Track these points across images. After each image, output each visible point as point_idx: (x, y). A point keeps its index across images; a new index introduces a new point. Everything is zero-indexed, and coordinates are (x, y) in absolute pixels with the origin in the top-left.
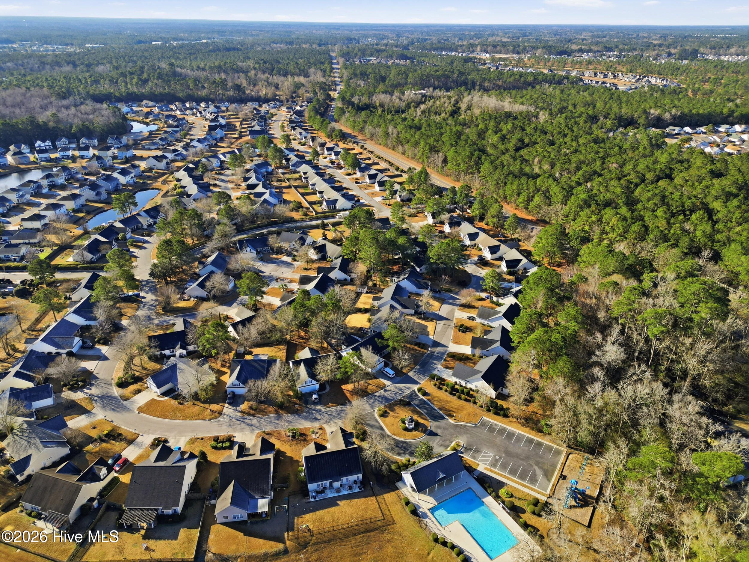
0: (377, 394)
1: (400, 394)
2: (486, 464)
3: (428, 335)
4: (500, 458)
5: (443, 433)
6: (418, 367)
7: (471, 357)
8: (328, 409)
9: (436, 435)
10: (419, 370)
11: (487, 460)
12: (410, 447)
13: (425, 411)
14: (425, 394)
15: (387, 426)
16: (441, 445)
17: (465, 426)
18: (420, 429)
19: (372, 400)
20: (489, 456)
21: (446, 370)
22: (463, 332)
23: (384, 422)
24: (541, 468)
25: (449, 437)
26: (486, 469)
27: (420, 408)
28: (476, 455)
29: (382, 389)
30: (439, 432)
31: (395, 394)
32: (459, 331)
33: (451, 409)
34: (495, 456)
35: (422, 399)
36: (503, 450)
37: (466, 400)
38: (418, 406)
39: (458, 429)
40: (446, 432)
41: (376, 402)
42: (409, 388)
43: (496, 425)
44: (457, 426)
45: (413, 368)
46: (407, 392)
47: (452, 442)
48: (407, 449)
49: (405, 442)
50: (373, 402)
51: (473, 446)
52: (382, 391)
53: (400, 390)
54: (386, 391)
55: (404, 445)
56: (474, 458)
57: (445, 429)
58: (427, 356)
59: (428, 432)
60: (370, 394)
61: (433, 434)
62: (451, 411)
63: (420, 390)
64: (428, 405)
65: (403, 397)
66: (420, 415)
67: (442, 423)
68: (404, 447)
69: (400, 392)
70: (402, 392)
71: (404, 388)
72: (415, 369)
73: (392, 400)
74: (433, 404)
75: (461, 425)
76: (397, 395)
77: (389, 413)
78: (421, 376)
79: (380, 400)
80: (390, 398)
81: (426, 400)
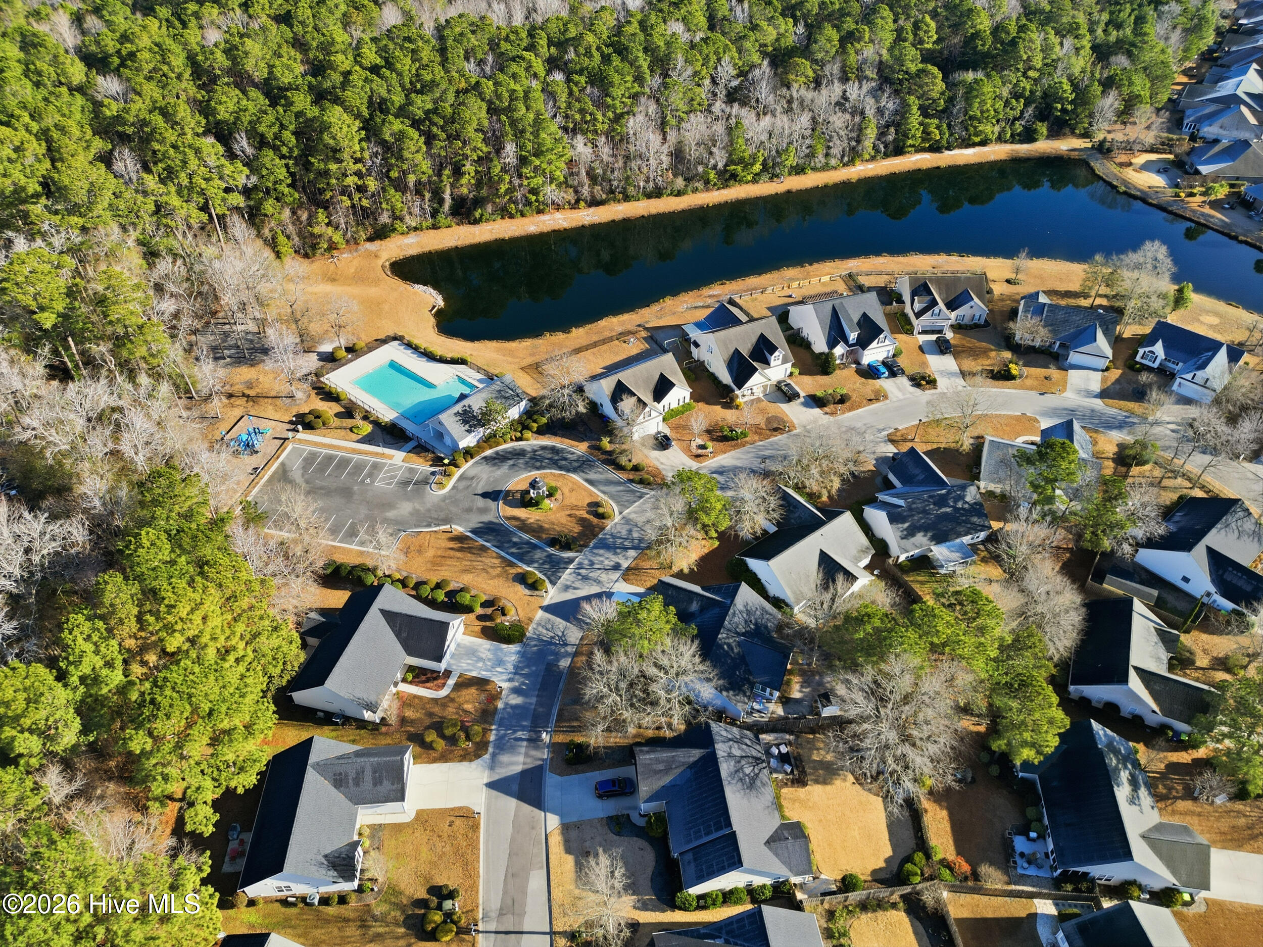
0: (632, 553)
1: (580, 566)
2: (391, 465)
3: (566, 828)
4: (363, 481)
5: (472, 501)
6: (564, 663)
9: (485, 495)
10: (558, 656)
11: (388, 471)
12: (527, 463)
13: (515, 539)
14: (525, 579)
16: (472, 478)
17: (428, 526)
18: (518, 496)
19: (636, 535)
20: (383, 479)
21: (484, 674)
23: (591, 494)
24: (292, 482)
25: (459, 496)
26: (391, 457)
27: (528, 543)
28: (407, 475)
29: (629, 569)
30: (481, 502)
31: (592, 564)
33: (459, 554)
34: (373, 482)
35: (529, 563)
36: (355, 497)
38: (535, 547)
39: (442, 515)
40: (466, 505)
41: (624, 533)
42: (567, 588)
44: (446, 521)
45: (576, 654)
46: (567, 576)
47: (454, 487)
48: (531, 458)
49: (538, 468)
50: (630, 531)
51: (412, 490)
52: (625, 564)
53: (585, 578)
54: (616, 567)
55: (538, 464)
56: (411, 470)
57: (469, 510)
59: (502, 495)
61: (493, 495)
62: (460, 550)
63: (540, 589)
64: (512, 554)
65: (571, 561)
66: (524, 526)
67: (476, 520)
68: (537, 460)
69: (583, 571)
70: (579, 574)
71: (577, 584)
72: (567, 654)
73: (595, 547)
74: (502, 557)
75: (437, 525)
76: (586, 562)
77: (588, 512)
78: (547, 635)
79: (620, 541)
80: (601, 552)
81: (520, 564)
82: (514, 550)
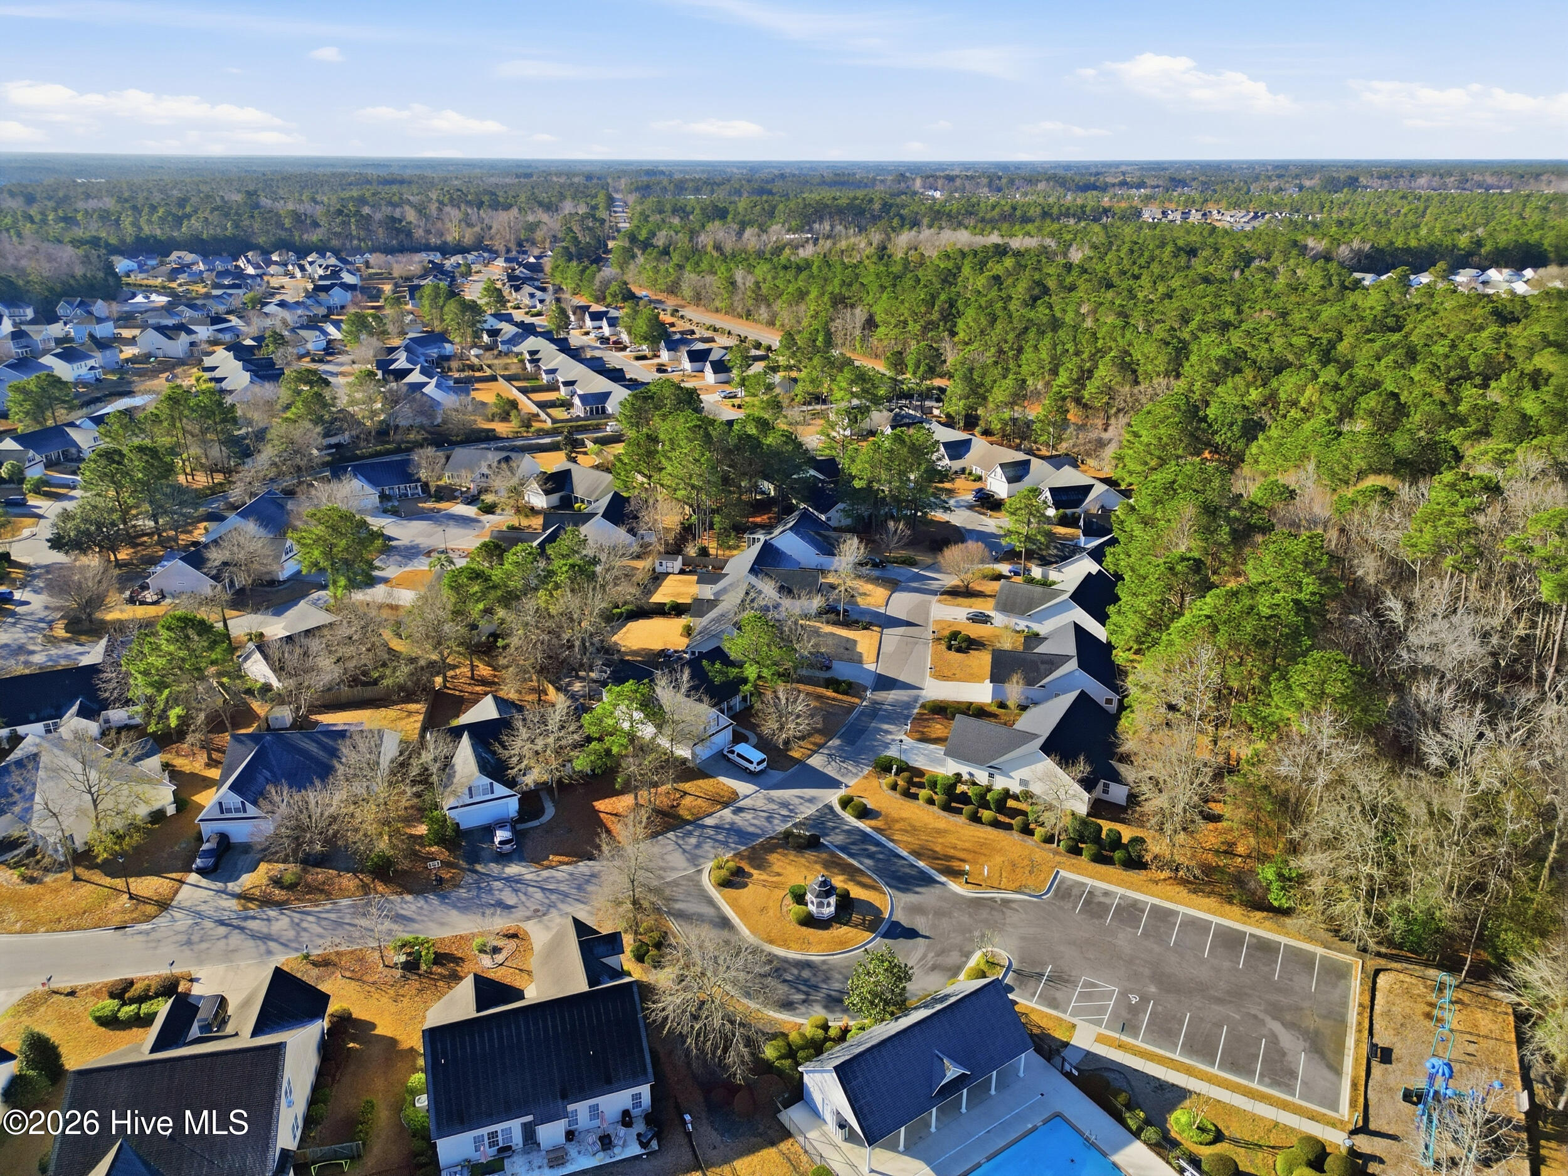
0: (709, 821)
1: (785, 819)
2: (1099, 1023)
3: (860, 662)
4: (1144, 999)
5: (934, 926)
6: (835, 742)
7: (994, 709)
8: (545, 873)
9: (911, 934)
10: (839, 748)
11: (1102, 1010)
12: (827, 979)
13: (869, 862)
14: (864, 813)
15: (742, 913)
16: (934, 968)
17: (1006, 902)
18: (856, 917)
19: (693, 841)
20: (1105, 996)
21: (924, 746)
22: (959, 650)
23: (733, 905)
24: (1290, 1026)
25: (957, 939)
26: (1100, 1039)
27: (851, 855)
28: (1059, 995)
29: (726, 805)
30: (920, 923)
31: (769, 819)
32: (949, 648)
33: (952, 852)
34: (1124, 994)
35: (858, 829)
36: (1147, 972)
37: (996, 824)
38: (843, 849)
39: (984, 914)
40: (945, 923)
41: (708, 846)
42: (811, 800)
43: (1106, 894)
44: (977, 903)
45: (821, 746)
46: (809, 811)
47: (968, 955)
48: (816, 988)
49: (808, 965)
50: (698, 846)
51: (1046, 964)
52: (727, 813)
53: (785, 805)
54: (740, 810)
55: (806, 974)
56: (1053, 1003)
57: (939, 913)
58: (862, 713)
59: (883, 928)
60: (688, 822)
61: (898, 931)
62: (950, 858)
63: (845, 803)
64: (878, 844)
65: (795, 825)
66: (852, 873)
67: (926, 896)
68: (806, 982)
69: (785, 812)
70: (791, 811)
71: (797, 801)
72: (829, 748)
73: (758, 836)
74: (892, 841)
75: (992, 900)
76: (776, 822)
77: (751, 875)
78: (849, 766)
79: (720, 837)
80: (751, 829)
81: (868, 830)
82: (873, 849)
